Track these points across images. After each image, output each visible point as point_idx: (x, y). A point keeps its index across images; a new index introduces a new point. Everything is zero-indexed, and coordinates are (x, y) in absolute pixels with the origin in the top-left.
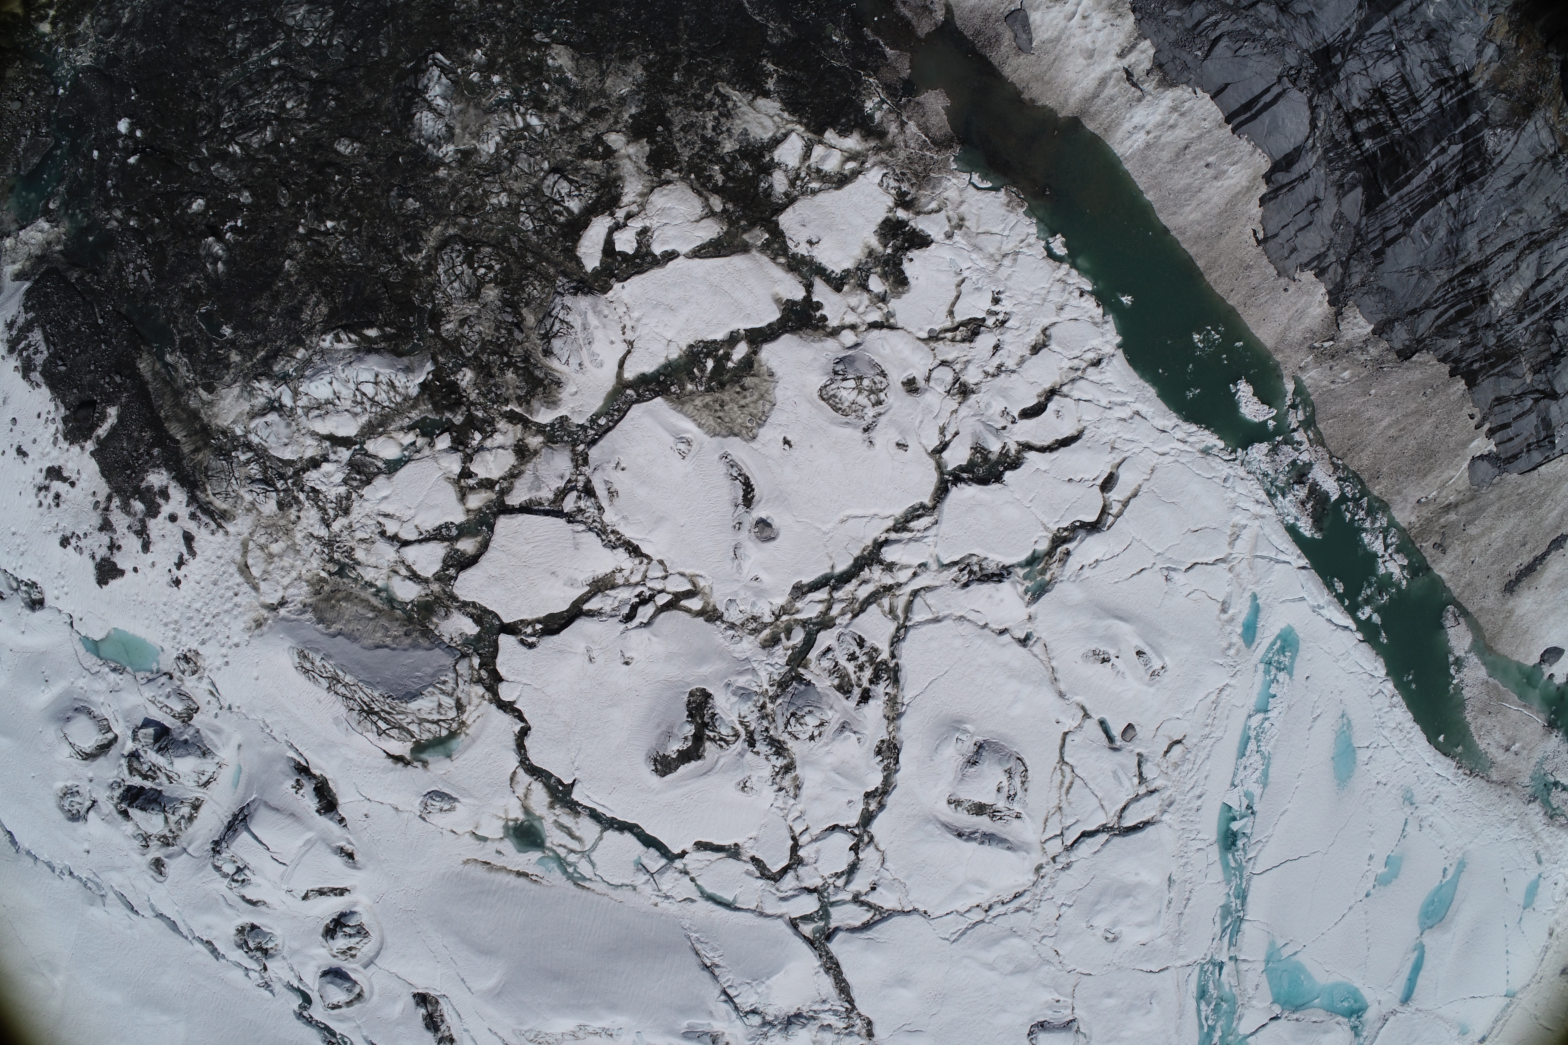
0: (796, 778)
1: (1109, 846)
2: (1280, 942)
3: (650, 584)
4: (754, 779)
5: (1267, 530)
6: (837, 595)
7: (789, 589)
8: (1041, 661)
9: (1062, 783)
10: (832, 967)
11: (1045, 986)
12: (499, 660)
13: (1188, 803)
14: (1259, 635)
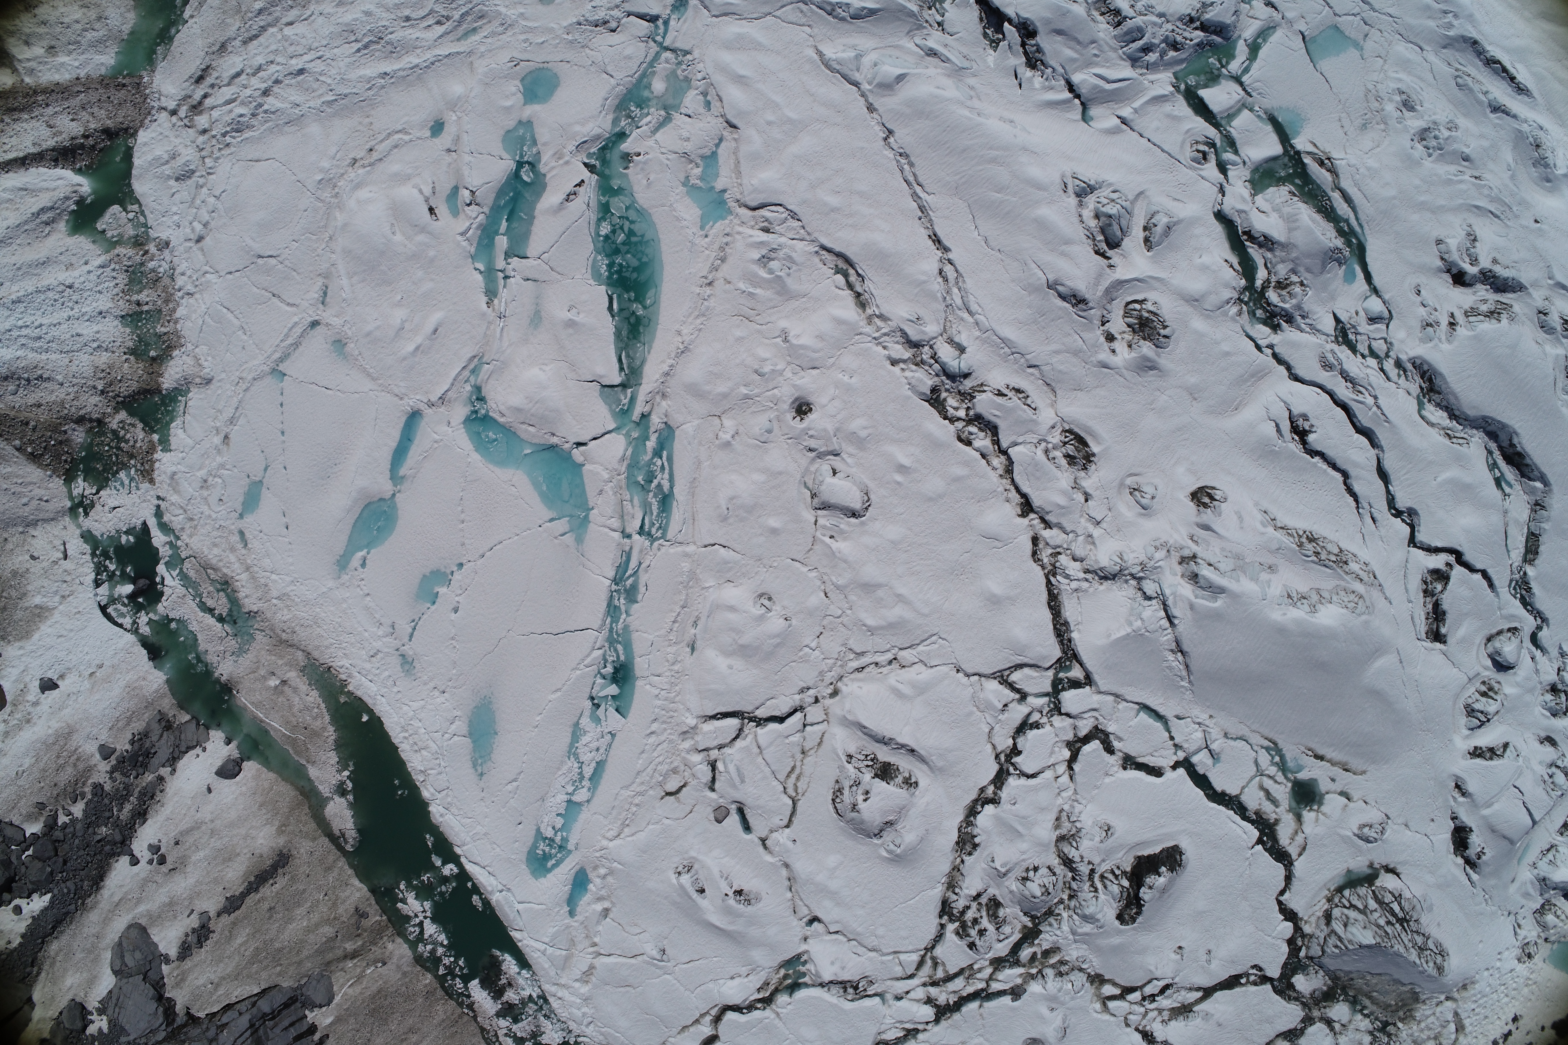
0: (1057, 827)
1: (757, 704)
2: (569, 539)
3: (1142, 1010)
4: (1097, 839)
5: (552, 973)
6: (981, 985)
7: (1025, 997)
8: (801, 900)
9: (798, 779)
10: (1061, 629)
11: (845, 561)
12: (1286, 956)
13: (665, 729)
14: (571, 877)
